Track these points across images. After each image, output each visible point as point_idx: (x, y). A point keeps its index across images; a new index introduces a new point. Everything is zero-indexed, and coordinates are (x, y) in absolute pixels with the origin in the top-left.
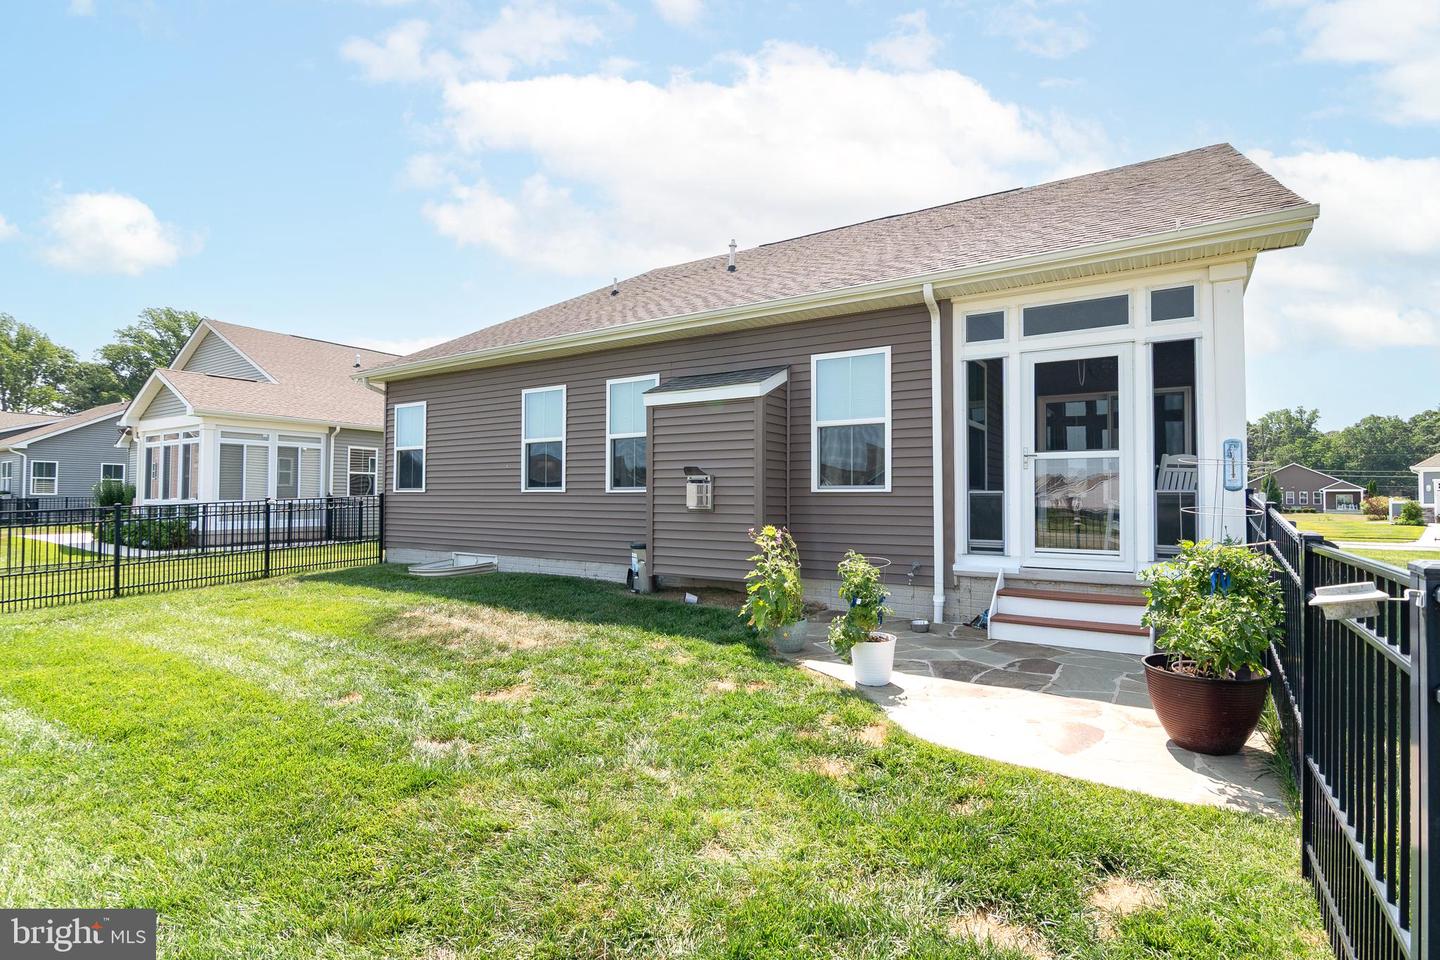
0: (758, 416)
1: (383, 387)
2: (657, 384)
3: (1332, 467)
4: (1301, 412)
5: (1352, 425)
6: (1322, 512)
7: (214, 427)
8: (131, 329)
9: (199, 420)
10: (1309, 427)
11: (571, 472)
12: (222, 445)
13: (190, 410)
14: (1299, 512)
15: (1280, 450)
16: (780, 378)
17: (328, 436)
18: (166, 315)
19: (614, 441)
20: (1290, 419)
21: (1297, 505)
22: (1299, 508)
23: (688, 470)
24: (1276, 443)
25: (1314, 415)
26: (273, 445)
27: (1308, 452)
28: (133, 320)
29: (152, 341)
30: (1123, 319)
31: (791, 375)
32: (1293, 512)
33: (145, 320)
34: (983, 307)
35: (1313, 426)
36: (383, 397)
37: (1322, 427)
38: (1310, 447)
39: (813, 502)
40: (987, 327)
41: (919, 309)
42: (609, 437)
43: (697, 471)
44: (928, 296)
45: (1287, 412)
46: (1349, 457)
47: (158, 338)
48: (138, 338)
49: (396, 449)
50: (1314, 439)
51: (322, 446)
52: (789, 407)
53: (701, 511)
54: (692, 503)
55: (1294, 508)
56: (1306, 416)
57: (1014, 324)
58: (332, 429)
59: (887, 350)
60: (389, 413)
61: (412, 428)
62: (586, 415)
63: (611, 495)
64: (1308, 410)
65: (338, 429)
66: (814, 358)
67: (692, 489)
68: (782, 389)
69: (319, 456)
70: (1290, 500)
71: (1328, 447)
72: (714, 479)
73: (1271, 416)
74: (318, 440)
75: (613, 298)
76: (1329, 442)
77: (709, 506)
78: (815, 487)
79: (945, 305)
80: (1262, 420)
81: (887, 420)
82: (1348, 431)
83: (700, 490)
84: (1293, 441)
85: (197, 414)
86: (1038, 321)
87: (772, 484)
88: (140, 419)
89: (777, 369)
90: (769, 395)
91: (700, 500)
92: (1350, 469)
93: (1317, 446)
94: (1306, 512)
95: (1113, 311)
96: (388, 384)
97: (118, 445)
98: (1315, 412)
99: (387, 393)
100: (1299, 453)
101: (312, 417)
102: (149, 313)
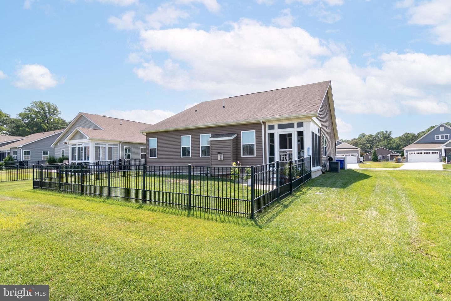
0: (232, 143)
1: (145, 134)
2: (211, 136)
3: (396, 148)
4: (387, 132)
5: (401, 136)
6: (389, 161)
7: (93, 142)
8: (28, 108)
9: (90, 141)
10: (389, 136)
11: (192, 153)
12: (95, 147)
13: (88, 138)
14: (383, 161)
15: (381, 143)
16: (236, 135)
17: (119, 144)
18: (39, 103)
19: (202, 147)
20: (383, 134)
21: (382, 159)
22: (383, 160)
23: (218, 153)
24: (380, 141)
25: (390, 133)
26: (107, 146)
27: (388, 144)
28: (29, 105)
29: (35, 112)
30: (293, 127)
31: (237, 135)
32: (381, 161)
33: (33, 105)
34: (271, 124)
35: (390, 136)
36: (145, 137)
37: (393, 136)
38: (389, 142)
39: (241, 159)
40: (272, 127)
41: (259, 124)
42: (201, 146)
43: (220, 153)
44: (261, 122)
45: (383, 132)
46: (400, 145)
47: (37, 110)
48: (31, 110)
49: (149, 148)
50: (390, 140)
51: (118, 146)
52: (237, 141)
53: (221, 161)
54: (219, 159)
55: (382, 160)
56: (388, 133)
57: (276, 127)
58: (120, 142)
59: (255, 131)
60: (147, 140)
61: (153, 143)
62: (195, 141)
63: (201, 158)
64: (389, 131)
65: (122, 142)
66: (242, 132)
67: (219, 156)
68: (236, 137)
69: (117, 149)
70: (381, 158)
71: (394, 142)
72: (223, 154)
73: (378, 133)
74: (117, 145)
75: (196, 112)
76: (395, 140)
77: (222, 160)
78: (242, 156)
79: (264, 123)
80: (376, 134)
81: (255, 143)
82: (400, 137)
83: (221, 157)
84: (384, 141)
85: (91, 139)
86: (280, 127)
87: (234, 159)
88: (70, 140)
89: (235, 134)
90: (233, 139)
91: (221, 158)
92: (400, 148)
93: (391, 142)
94: (385, 161)
95: (291, 126)
96: (147, 133)
97: (52, 146)
98: (391, 132)
99: (147, 135)
100: (386, 144)
101: (116, 139)
102: (35, 103)
